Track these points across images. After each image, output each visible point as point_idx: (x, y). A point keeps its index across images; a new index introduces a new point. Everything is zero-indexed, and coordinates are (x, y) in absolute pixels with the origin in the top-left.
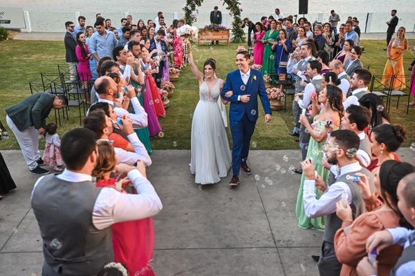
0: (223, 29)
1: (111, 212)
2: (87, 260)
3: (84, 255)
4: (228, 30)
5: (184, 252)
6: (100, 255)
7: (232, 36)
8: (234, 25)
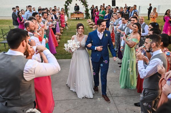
0: (81, 13)
1: (33, 71)
2: (21, 98)
3: (19, 95)
4: (83, 13)
5: (70, 101)
6: (28, 95)
7: (85, 16)
8: (85, 11)
